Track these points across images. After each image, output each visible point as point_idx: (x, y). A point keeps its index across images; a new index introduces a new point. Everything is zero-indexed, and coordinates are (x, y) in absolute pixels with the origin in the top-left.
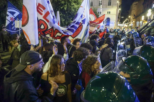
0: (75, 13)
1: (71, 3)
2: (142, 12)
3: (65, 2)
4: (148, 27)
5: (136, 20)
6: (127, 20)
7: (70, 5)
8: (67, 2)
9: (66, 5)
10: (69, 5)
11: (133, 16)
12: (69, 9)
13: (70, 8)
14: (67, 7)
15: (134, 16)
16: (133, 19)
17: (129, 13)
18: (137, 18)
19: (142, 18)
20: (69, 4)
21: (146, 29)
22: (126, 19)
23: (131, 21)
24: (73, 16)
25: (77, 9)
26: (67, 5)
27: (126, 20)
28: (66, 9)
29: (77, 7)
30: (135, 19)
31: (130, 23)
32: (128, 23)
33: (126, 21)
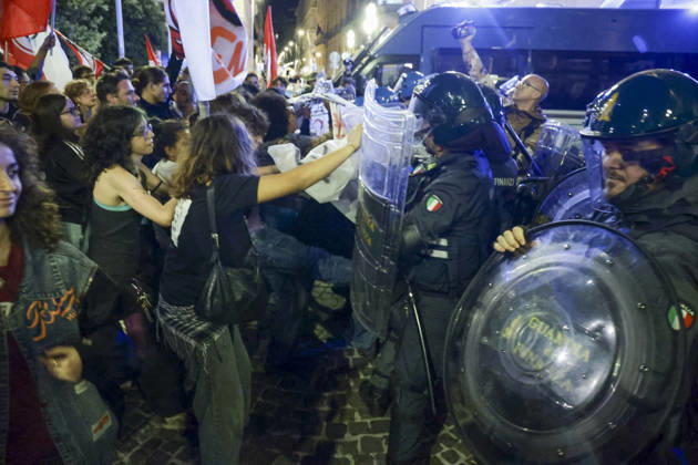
2: (344, 14)
4: (371, 59)
5: (327, 47)
6: (293, 48)
11: (316, 30)
15: (319, 30)
16: (317, 44)
17: (295, 18)
18: (330, 42)
19: (346, 39)
21: (364, 66)
22: (286, 44)
23: (309, 53)
27: (286, 49)
30: (322, 45)
31: (304, 59)
32: (297, 61)
33: (288, 53)
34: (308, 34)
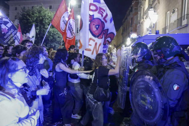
0: (49, 37)
1: (45, 25)
2: (121, 42)
3: (37, 24)
7: (44, 27)
8: (40, 24)
9: (38, 27)
10: (42, 28)
12: (42, 32)
13: (44, 31)
14: (39, 30)
20: (42, 26)
24: (47, 41)
25: (52, 32)
26: (40, 27)
28: (39, 32)
29: (52, 31)
34: (112, 47)
